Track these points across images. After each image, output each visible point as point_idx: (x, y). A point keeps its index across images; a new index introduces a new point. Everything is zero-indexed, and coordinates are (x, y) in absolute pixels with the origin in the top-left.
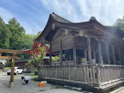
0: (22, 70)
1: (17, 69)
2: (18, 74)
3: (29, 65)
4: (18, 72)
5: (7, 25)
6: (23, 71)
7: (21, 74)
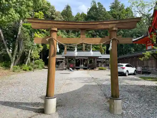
0: (134, 69)
1: (126, 67)
2: (129, 75)
3: (145, 60)
4: (128, 71)
5: (108, 12)
6: (135, 71)
7: (134, 74)
